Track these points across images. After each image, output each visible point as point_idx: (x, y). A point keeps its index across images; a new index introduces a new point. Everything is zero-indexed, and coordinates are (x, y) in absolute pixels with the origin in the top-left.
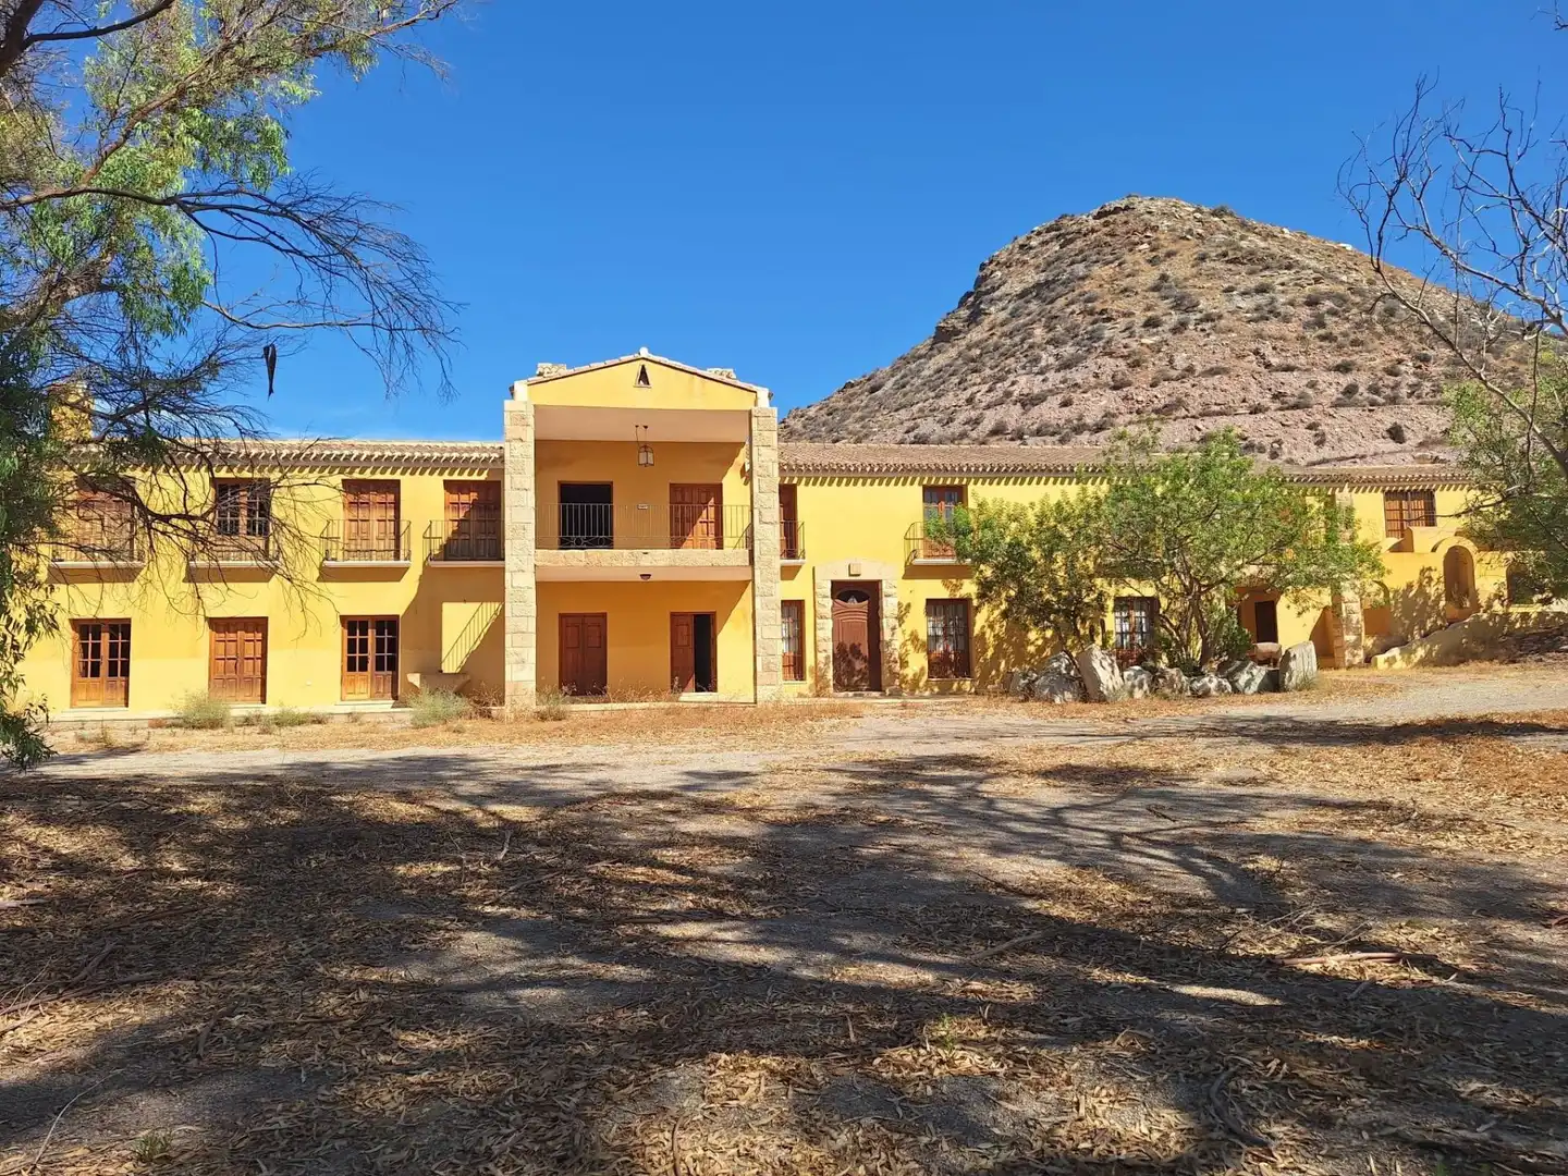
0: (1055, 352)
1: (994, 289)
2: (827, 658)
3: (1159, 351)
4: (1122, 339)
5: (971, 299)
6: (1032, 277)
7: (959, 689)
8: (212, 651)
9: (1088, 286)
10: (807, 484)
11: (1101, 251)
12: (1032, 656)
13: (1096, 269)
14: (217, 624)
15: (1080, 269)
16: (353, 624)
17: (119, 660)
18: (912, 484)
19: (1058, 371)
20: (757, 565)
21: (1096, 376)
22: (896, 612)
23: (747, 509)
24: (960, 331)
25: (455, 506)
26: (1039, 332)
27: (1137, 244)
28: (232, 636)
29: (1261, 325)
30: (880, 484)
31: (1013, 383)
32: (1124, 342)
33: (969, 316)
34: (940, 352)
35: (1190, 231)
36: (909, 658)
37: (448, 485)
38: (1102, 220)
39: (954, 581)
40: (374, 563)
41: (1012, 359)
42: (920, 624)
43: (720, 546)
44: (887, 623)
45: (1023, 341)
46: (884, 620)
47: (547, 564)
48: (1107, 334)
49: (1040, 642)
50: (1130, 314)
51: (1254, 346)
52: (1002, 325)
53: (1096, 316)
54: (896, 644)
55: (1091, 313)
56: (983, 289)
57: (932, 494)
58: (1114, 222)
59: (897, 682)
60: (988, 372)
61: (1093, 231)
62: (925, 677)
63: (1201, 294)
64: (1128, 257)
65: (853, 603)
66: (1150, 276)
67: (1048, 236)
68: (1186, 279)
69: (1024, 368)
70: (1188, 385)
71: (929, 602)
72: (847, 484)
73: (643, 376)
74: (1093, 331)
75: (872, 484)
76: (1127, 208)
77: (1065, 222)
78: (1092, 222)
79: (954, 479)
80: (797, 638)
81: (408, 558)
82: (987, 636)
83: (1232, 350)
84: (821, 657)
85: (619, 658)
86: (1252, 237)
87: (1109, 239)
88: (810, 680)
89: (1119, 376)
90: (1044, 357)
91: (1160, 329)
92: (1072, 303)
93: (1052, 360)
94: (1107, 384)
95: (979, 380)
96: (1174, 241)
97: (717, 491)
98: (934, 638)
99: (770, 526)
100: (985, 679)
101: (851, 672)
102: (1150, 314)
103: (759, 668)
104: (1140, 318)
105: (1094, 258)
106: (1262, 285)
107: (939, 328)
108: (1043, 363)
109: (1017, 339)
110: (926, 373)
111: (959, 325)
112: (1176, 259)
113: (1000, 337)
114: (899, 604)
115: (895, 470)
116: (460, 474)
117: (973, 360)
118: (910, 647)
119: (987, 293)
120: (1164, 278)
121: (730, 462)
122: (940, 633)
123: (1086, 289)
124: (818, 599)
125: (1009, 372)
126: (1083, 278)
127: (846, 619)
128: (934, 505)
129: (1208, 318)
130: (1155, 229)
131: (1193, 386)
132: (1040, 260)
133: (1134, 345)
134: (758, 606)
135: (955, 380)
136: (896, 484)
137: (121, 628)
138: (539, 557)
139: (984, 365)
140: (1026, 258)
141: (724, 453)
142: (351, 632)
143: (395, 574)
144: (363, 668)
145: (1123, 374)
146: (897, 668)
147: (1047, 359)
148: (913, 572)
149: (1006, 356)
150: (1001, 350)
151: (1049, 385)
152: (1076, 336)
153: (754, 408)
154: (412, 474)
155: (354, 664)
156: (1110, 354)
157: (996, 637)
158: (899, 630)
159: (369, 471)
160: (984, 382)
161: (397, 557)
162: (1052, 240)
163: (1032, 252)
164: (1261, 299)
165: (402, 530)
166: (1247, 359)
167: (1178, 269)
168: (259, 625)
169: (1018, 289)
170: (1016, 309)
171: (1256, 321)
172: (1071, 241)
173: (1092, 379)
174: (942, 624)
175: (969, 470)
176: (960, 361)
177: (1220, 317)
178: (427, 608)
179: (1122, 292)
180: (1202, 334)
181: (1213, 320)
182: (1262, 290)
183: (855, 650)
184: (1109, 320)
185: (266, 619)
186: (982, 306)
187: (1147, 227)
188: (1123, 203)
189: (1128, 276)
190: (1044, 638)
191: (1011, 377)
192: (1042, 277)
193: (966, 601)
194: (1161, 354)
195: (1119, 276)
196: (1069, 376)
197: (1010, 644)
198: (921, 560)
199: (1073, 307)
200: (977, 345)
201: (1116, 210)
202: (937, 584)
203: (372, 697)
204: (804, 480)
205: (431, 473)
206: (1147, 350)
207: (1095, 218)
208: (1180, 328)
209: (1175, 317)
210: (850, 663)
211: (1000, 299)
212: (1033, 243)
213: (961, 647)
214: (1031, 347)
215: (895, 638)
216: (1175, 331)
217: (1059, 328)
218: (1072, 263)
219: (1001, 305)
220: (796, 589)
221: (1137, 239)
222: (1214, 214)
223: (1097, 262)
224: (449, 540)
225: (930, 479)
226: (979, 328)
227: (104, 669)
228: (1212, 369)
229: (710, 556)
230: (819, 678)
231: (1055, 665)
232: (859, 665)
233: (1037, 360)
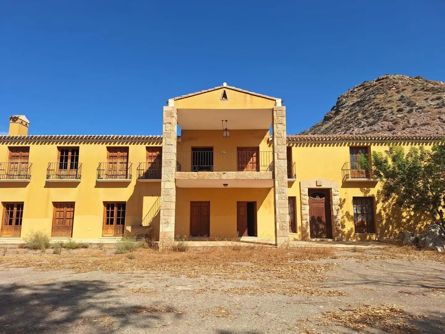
0: (366, 121)
1: (343, 104)
2: (307, 223)
3: (404, 119)
4: (390, 116)
5: (336, 108)
6: (355, 100)
7: (370, 238)
8: (54, 215)
9: (375, 101)
10: (296, 146)
11: (378, 91)
12: (405, 224)
13: (378, 96)
14: (56, 204)
15: (372, 96)
16: (109, 205)
17: (20, 218)
18: (344, 145)
19: (368, 126)
20: (276, 179)
21: (382, 127)
22: (339, 203)
23: (271, 154)
24: (332, 117)
25: (150, 157)
26: (360, 115)
27: (391, 88)
28: (62, 209)
29: (440, 109)
30: (330, 146)
31: (353, 131)
32: (391, 116)
33: (335, 113)
34: (326, 124)
35: (409, 83)
36: (345, 224)
37: (148, 149)
38: (378, 82)
39: (366, 189)
40: (118, 180)
41: (352, 124)
42: (350, 208)
43: (258, 170)
44: (335, 207)
45: (355, 118)
46: (333, 206)
47: (181, 178)
48: (384, 114)
49: (408, 217)
50: (392, 108)
51: (438, 116)
52: (347, 114)
53: (380, 109)
54: (339, 217)
55: (378, 108)
56: (340, 104)
57: (354, 150)
58: (383, 82)
59: (340, 235)
60: (343, 128)
61: (376, 85)
62: (353, 233)
63: (416, 101)
64: (389, 92)
65: (318, 198)
66: (398, 96)
67: (360, 88)
68: (410, 97)
69: (356, 126)
70: (416, 129)
71: (355, 198)
72: (315, 146)
73: (225, 96)
74: (380, 114)
75: (326, 146)
76: (386, 78)
77: (365, 83)
78: (375, 83)
79: (364, 143)
80: (293, 213)
81: (130, 178)
82: (382, 214)
83: (430, 117)
84: (304, 222)
85: (215, 221)
86: (430, 85)
87: (381, 87)
88: (299, 233)
89: (390, 127)
90: (363, 122)
91: (403, 112)
92: (371, 106)
93: (365, 123)
94: (386, 130)
95: (340, 131)
96: (404, 86)
97: (257, 149)
98: (356, 215)
99: (283, 160)
100: (382, 234)
101: (318, 229)
102: (399, 108)
103: (278, 228)
104: (395, 109)
105: (377, 93)
106: (438, 97)
107: (325, 117)
108: (362, 124)
109: (353, 118)
110: (322, 130)
111: (332, 116)
112: (406, 91)
113: (347, 117)
114: (340, 199)
115: (337, 140)
116: (152, 144)
117: (338, 125)
118: (346, 219)
119: (341, 105)
120: (402, 97)
121: (263, 138)
122: (359, 212)
123: (376, 102)
124: (302, 196)
125: (351, 128)
126: (373, 99)
127: (315, 205)
128: (354, 155)
129: (420, 108)
130: (397, 83)
131: (418, 129)
132: (358, 95)
133: (394, 117)
134: (277, 198)
135: (332, 131)
136: (337, 146)
137: (20, 205)
138: (177, 175)
139: (342, 126)
140: (353, 95)
141: (260, 134)
142: (108, 208)
143: (125, 185)
144: (112, 223)
145: (392, 126)
146: (340, 228)
147: (363, 123)
148: (346, 184)
149: (349, 123)
150: (347, 121)
151: (365, 131)
152: (374, 115)
153: (275, 107)
154: (134, 144)
155: (109, 222)
156: (386, 121)
157: (387, 214)
158: (340, 211)
159: (117, 143)
160: (342, 131)
161: (127, 178)
162: (362, 89)
163: (355, 93)
164: (438, 101)
165: (129, 167)
166: (436, 120)
167: (407, 94)
168: (71, 205)
169: (351, 104)
170: (351, 109)
171: (438, 108)
172: (368, 89)
173: (381, 128)
174: (360, 209)
175: (371, 139)
176: (333, 125)
177: (424, 107)
178: (137, 199)
179: (388, 102)
180: (418, 113)
181: (422, 109)
182: (438, 98)
183: (319, 219)
184: (385, 110)
185: (75, 202)
186: (339, 109)
187: (394, 83)
188: (386, 76)
189: (389, 97)
190: (410, 215)
191: (352, 129)
192: (359, 100)
193: (372, 198)
194: (404, 120)
195: (386, 97)
196: (372, 128)
197: (393, 218)
198: (350, 179)
199: (372, 107)
200: (339, 120)
201: (383, 79)
202: (358, 190)
203: (115, 236)
204: (295, 144)
205: (141, 144)
206: (399, 119)
207: (376, 81)
208: (410, 111)
209: (408, 108)
210: (317, 226)
211: (345, 107)
212: (355, 90)
213: (370, 218)
214: (358, 120)
215: (339, 214)
216: (408, 112)
217: (367, 114)
218: (369, 95)
219: (346, 109)
220: (293, 192)
221: (391, 86)
222: (416, 78)
223: (378, 94)
224: (148, 170)
225: (353, 143)
226: (339, 116)
227: (14, 222)
228: (424, 124)
229: (255, 174)
230: (304, 232)
231: (433, 230)
232: (321, 226)
233: (360, 123)
